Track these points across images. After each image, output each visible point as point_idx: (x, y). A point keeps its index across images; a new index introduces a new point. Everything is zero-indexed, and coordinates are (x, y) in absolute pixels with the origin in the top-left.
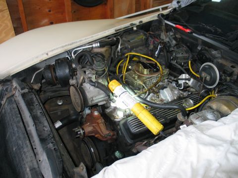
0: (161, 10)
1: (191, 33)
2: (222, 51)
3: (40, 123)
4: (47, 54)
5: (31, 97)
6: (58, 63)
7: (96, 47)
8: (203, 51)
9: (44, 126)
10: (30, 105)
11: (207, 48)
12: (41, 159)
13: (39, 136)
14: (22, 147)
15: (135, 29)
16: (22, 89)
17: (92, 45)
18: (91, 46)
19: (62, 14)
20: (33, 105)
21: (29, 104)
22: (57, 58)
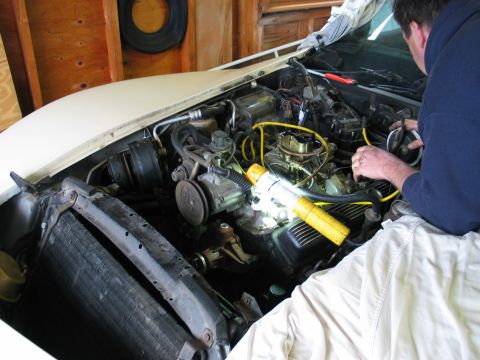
0: (277, 54)
1: (355, 84)
2: (413, 108)
3: (151, 241)
4: (112, 134)
5: (113, 204)
6: (137, 149)
7: (195, 119)
8: (381, 113)
9: (160, 246)
10: (119, 217)
11: (387, 106)
12: (174, 297)
13: (158, 261)
14: (123, 288)
15: (254, 84)
16: (91, 194)
17: (188, 114)
18: (185, 117)
19: (103, 68)
20: (124, 217)
21: (116, 216)
22: (131, 141)
